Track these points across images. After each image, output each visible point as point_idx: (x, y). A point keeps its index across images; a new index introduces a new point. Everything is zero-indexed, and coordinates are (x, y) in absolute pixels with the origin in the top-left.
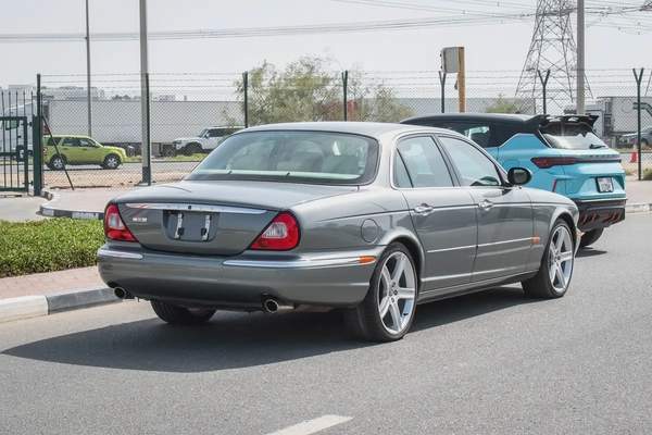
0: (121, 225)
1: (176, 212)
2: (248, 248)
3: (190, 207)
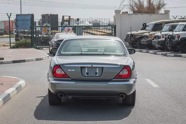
0: (63, 72)
1: (84, 67)
2: (114, 78)
3: (92, 66)
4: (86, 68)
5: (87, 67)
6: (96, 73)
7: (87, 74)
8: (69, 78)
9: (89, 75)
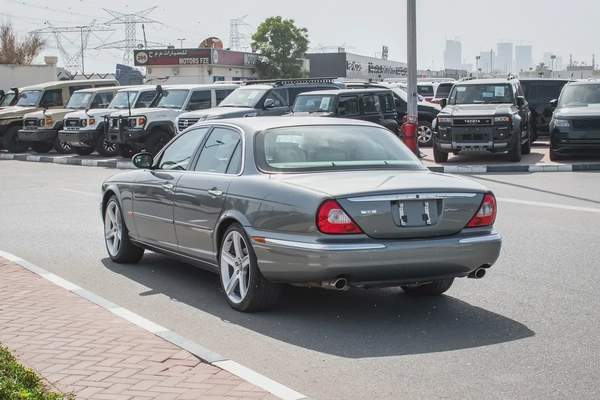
1: (397, 202)
2: (465, 227)
3: (418, 196)
4: (402, 205)
5: (402, 201)
6: (425, 217)
7: (405, 218)
8: (363, 233)
9: (409, 223)
